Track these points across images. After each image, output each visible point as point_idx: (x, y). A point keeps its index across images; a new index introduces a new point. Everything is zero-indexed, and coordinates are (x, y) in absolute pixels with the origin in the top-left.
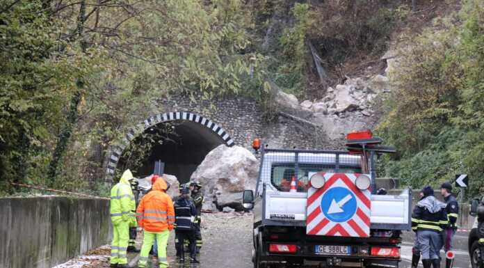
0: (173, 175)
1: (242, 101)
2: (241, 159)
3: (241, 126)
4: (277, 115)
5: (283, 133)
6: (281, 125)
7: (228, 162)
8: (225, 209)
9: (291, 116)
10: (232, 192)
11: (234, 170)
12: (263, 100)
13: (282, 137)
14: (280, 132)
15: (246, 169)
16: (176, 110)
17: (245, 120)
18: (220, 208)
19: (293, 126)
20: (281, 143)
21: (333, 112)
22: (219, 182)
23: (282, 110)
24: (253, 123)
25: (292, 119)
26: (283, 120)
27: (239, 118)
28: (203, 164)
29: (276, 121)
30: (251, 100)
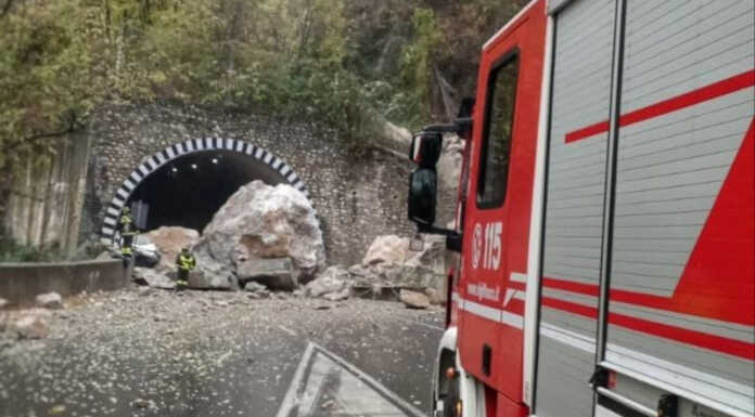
0: (192, 228)
1: (319, 126)
2: (282, 204)
3: (316, 163)
4: (371, 149)
5: (379, 176)
6: (376, 163)
7: (261, 209)
8: (249, 285)
9: (392, 151)
10: (265, 257)
11: (269, 222)
12: (350, 126)
13: (378, 181)
14: (375, 173)
15: (291, 222)
16: (216, 135)
17: (323, 154)
18: (242, 283)
19: (394, 167)
20: (376, 190)
21: (454, 148)
22: (242, 241)
23: (379, 142)
24: (334, 159)
25: (393, 155)
26: (380, 158)
27: (314, 151)
28: (222, 211)
29: (368, 157)
30: (332, 125)
